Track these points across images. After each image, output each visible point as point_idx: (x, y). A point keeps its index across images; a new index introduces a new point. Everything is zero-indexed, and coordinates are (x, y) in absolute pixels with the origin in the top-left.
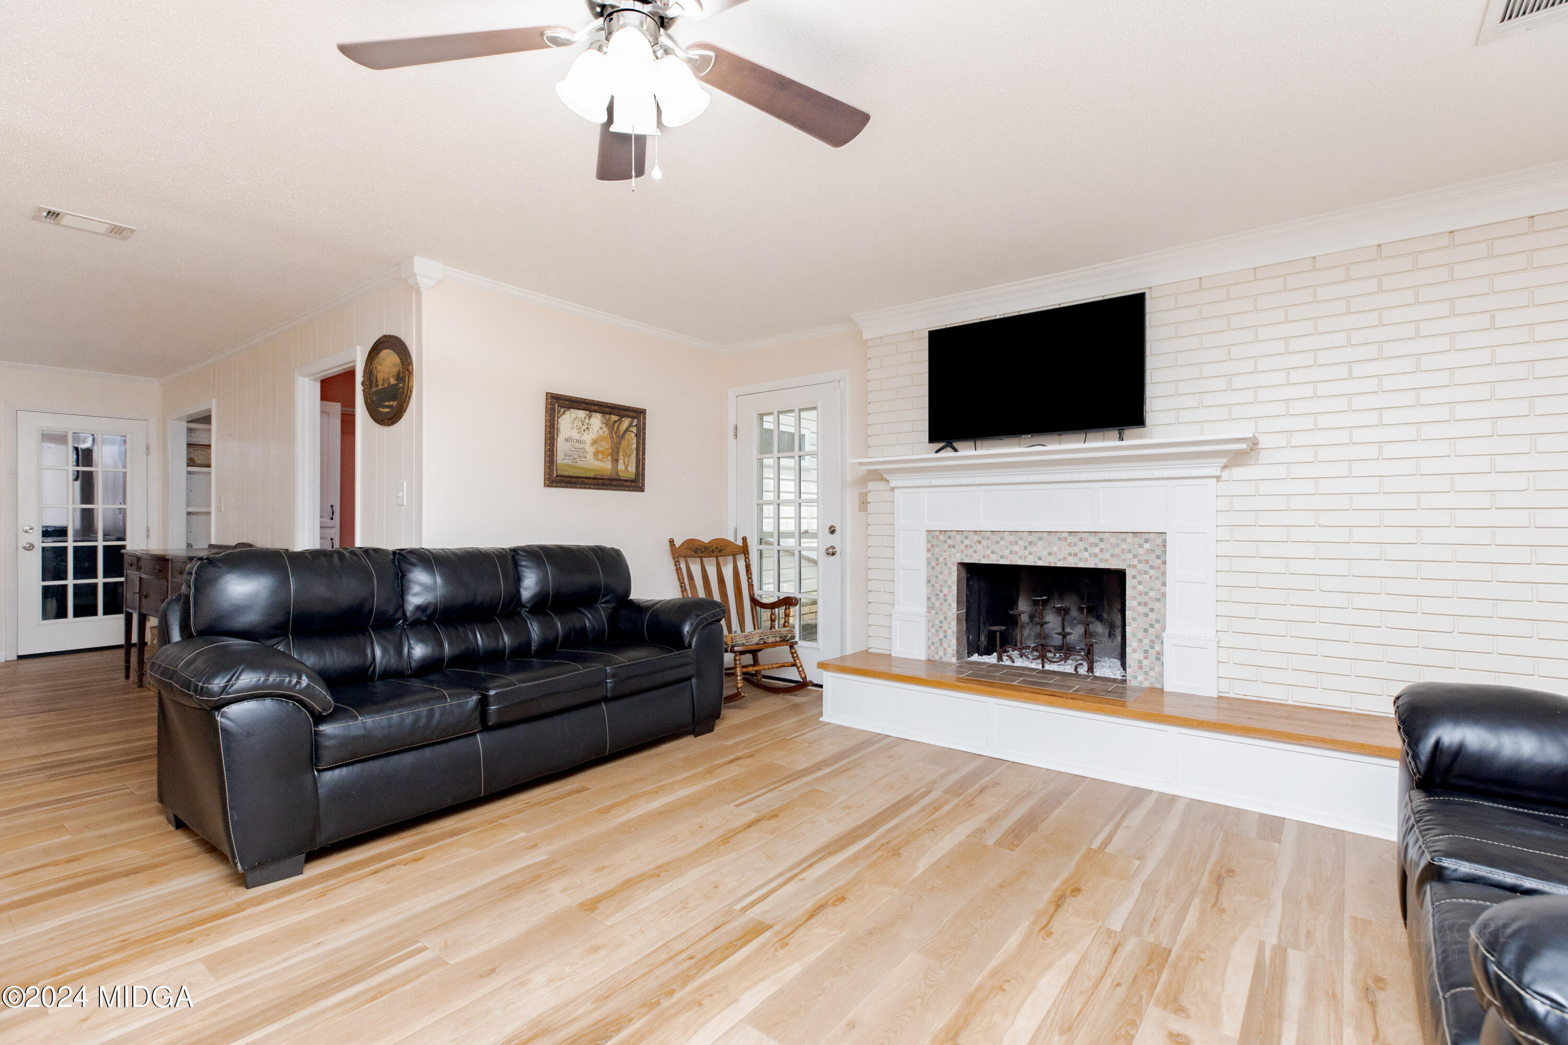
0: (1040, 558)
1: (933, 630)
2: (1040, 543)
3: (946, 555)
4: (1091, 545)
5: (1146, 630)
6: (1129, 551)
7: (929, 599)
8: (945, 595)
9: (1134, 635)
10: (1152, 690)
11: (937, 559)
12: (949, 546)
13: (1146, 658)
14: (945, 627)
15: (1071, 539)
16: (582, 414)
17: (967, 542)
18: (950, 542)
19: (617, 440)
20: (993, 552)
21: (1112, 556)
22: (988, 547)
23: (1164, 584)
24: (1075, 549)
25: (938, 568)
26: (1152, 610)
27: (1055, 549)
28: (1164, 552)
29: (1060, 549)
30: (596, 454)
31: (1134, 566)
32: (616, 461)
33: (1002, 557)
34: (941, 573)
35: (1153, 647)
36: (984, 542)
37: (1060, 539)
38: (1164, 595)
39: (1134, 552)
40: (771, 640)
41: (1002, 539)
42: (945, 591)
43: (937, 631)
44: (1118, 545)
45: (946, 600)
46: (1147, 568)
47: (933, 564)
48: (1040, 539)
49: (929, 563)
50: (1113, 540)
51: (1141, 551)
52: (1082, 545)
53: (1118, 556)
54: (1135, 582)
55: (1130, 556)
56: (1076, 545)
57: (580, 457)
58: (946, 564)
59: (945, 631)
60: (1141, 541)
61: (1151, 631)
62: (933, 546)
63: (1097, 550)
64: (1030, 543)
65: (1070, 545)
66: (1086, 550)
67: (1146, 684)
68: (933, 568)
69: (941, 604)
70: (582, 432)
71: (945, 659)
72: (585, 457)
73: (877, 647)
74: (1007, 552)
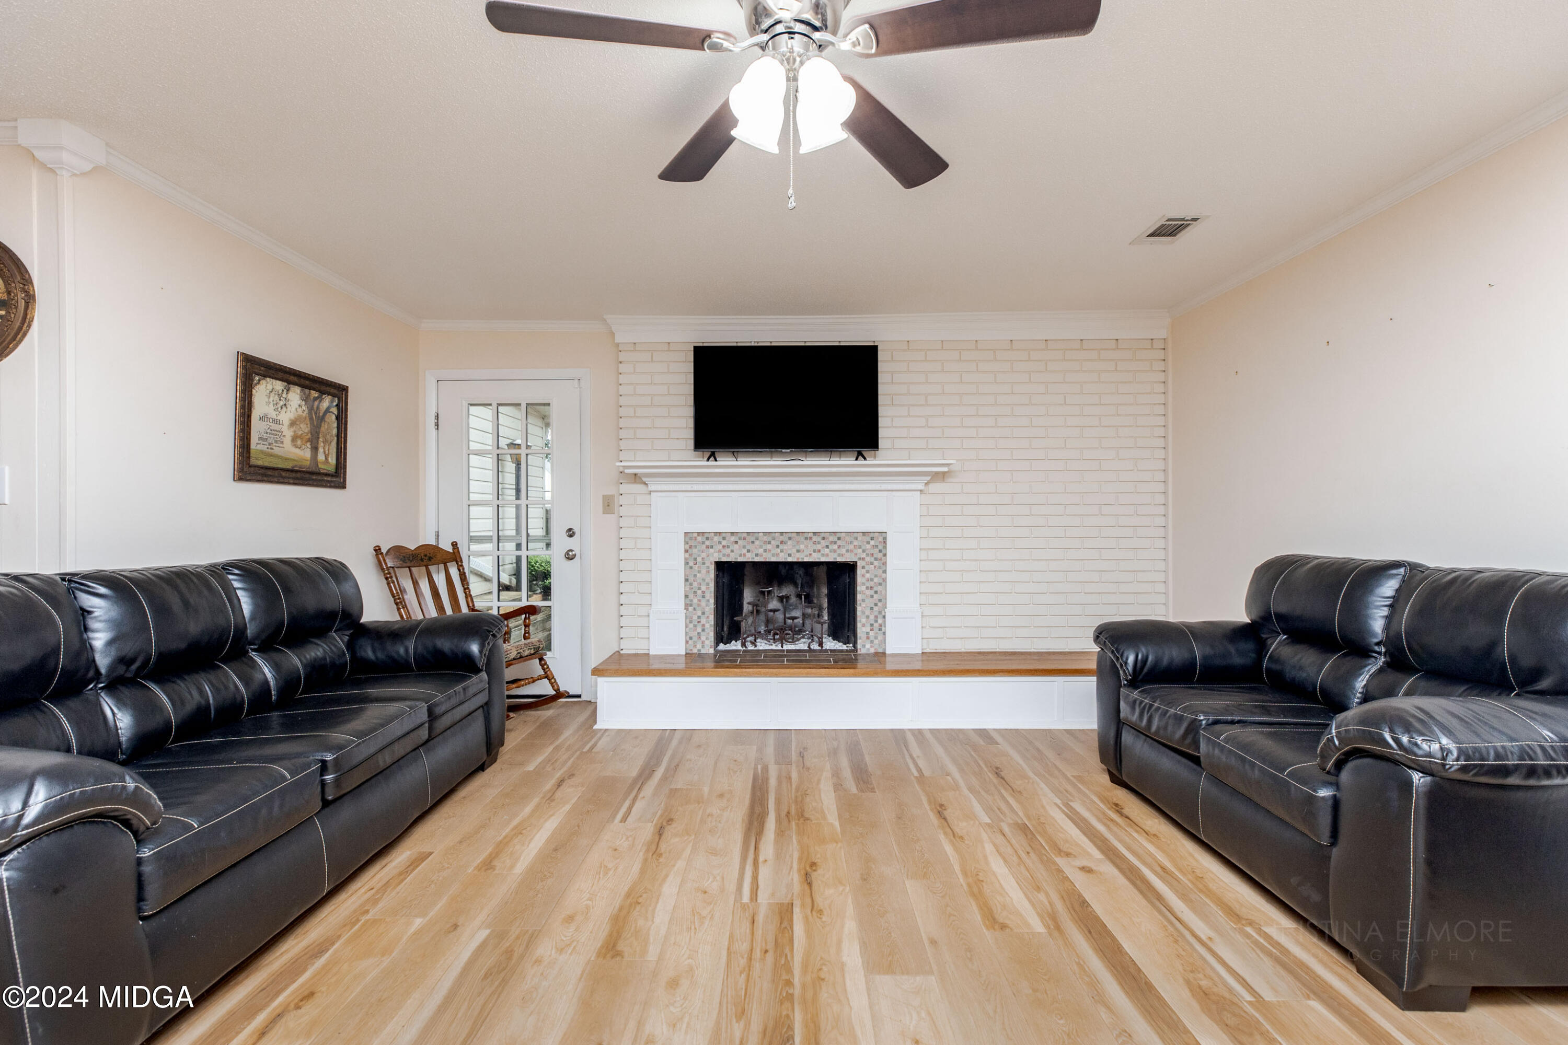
0: (790, 555)
1: (691, 626)
2: (790, 542)
3: (704, 555)
4: (831, 543)
5: (872, 609)
6: (860, 547)
7: (686, 596)
8: (703, 592)
9: (863, 613)
10: (876, 654)
11: (695, 559)
12: (707, 547)
13: (872, 630)
14: (703, 621)
15: (815, 538)
16: (279, 385)
17: (724, 543)
18: (708, 543)
19: (316, 420)
20: (748, 551)
21: (847, 551)
22: (744, 547)
23: (885, 572)
24: (819, 547)
25: (696, 568)
26: (876, 592)
27: (802, 547)
28: (885, 547)
29: (806, 546)
30: (294, 439)
31: (863, 559)
32: (315, 449)
33: (757, 555)
34: (699, 572)
35: (876, 621)
36: (740, 542)
37: (806, 539)
38: (885, 580)
39: (863, 548)
40: (527, 653)
41: (757, 539)
42: (703, 588)
43: (695, 626)
44: (851, 543)
45: (703, 597)
46: (872, 559)
47: (691, 564)
48: (790, 538)
49: (687, 563)
50: (848, 539)
51: (868, 546)
52: (824, 543)
53: (851, 551)
54: (864, 571)
55: (860, 551)
56: (819, 543)
57: (276, 442)
58: (704, 564)
59: (703, 625)
60: (869, 539)
61: (876, 608)
62: (691, 547)
63: (835, 547)
64: (782, 542)
65: (814, 543)
66: (827, 547)
67: (872, 651)
68: (691, 568)
69: (699, 601)
70: (279, 409)
71: (703, 651)
72: (282, 443)
73: (629, 648)
74: (761, 551)
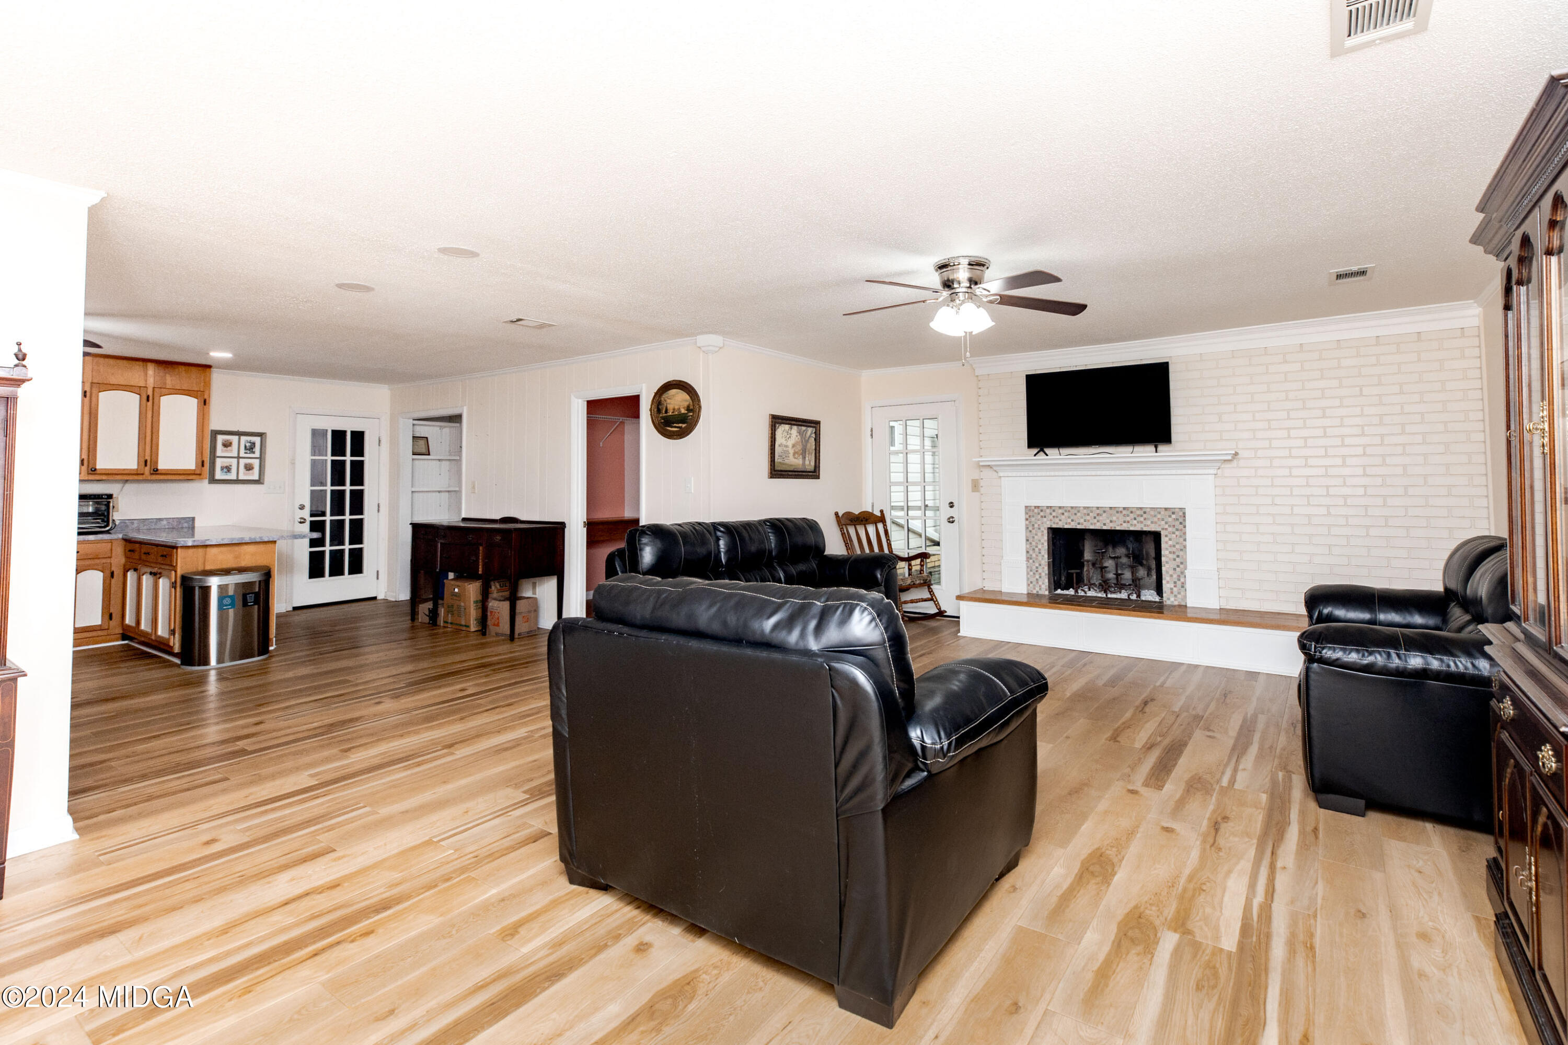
0: (1105, 524)
1: (1031, 573)
2: (1104, 515)
3: (1039, 522)
4: (1138, 516)
5: (1175, 569)
6: (1163, 519)
7: (1028, 552)
8: (1040, 550)
9: (1167, 572)
10: (1180, 606)
11: (1033, 525)
12: (1042, 517)
13: (1175, 586)
14: (1040, 571)
15: (1125, 512)
16: (787, 427)
17: (1054, 514)
18: (1042, 514)
19: (805, 442)
20: (1072, 521)
21: (1152, 522)
22: (1069, 517)
23: (1185, 540)
24: (1128, 519)
25: (1034, 531)
26: (1178, 556)
27: (1114, 518)
28: (1185, 520)
29: (1118, 518)
30: (794, 454)
31: (1166, 529)
32: (804, 458)
33: (1079, 524)
34: (1036, 535)
35: (1179, 580)
36: (1066, 514)
37: (1117, 512)
38: (1185, 547)
39: (1166, 520)
40: (918, 582)
41: (1079, 512)
42: (1040, 547)
43: (1034, 574)
44: (1155, 516)
45: (1040, 553)
46: (1174, 530)
47: (1030, 528)
48: (1104, 512)
49: (1027, 528)
50: (1152, 513)
51: (1170, 519)
52: (1132, 516)
53: (1156, 523)
54: (1167, 539)
55: (1163, 523)
56: (1128, 516)
57: (788, 457)
58: (1039, 529)
59: (1040, 574)
60: (1170, 513)
61: (1178, 569)
62: (1030, 517)
63: (1142, 519)
64: (1098, 515)
65: (1124, 515)
66: (1135, 519)
67: (1176, 603)
68: (1030, 531)
69: (1037, 556)
71: (1040, 593)
72: (791, 457)
73: (989, 586)
74: (1082, 521)
